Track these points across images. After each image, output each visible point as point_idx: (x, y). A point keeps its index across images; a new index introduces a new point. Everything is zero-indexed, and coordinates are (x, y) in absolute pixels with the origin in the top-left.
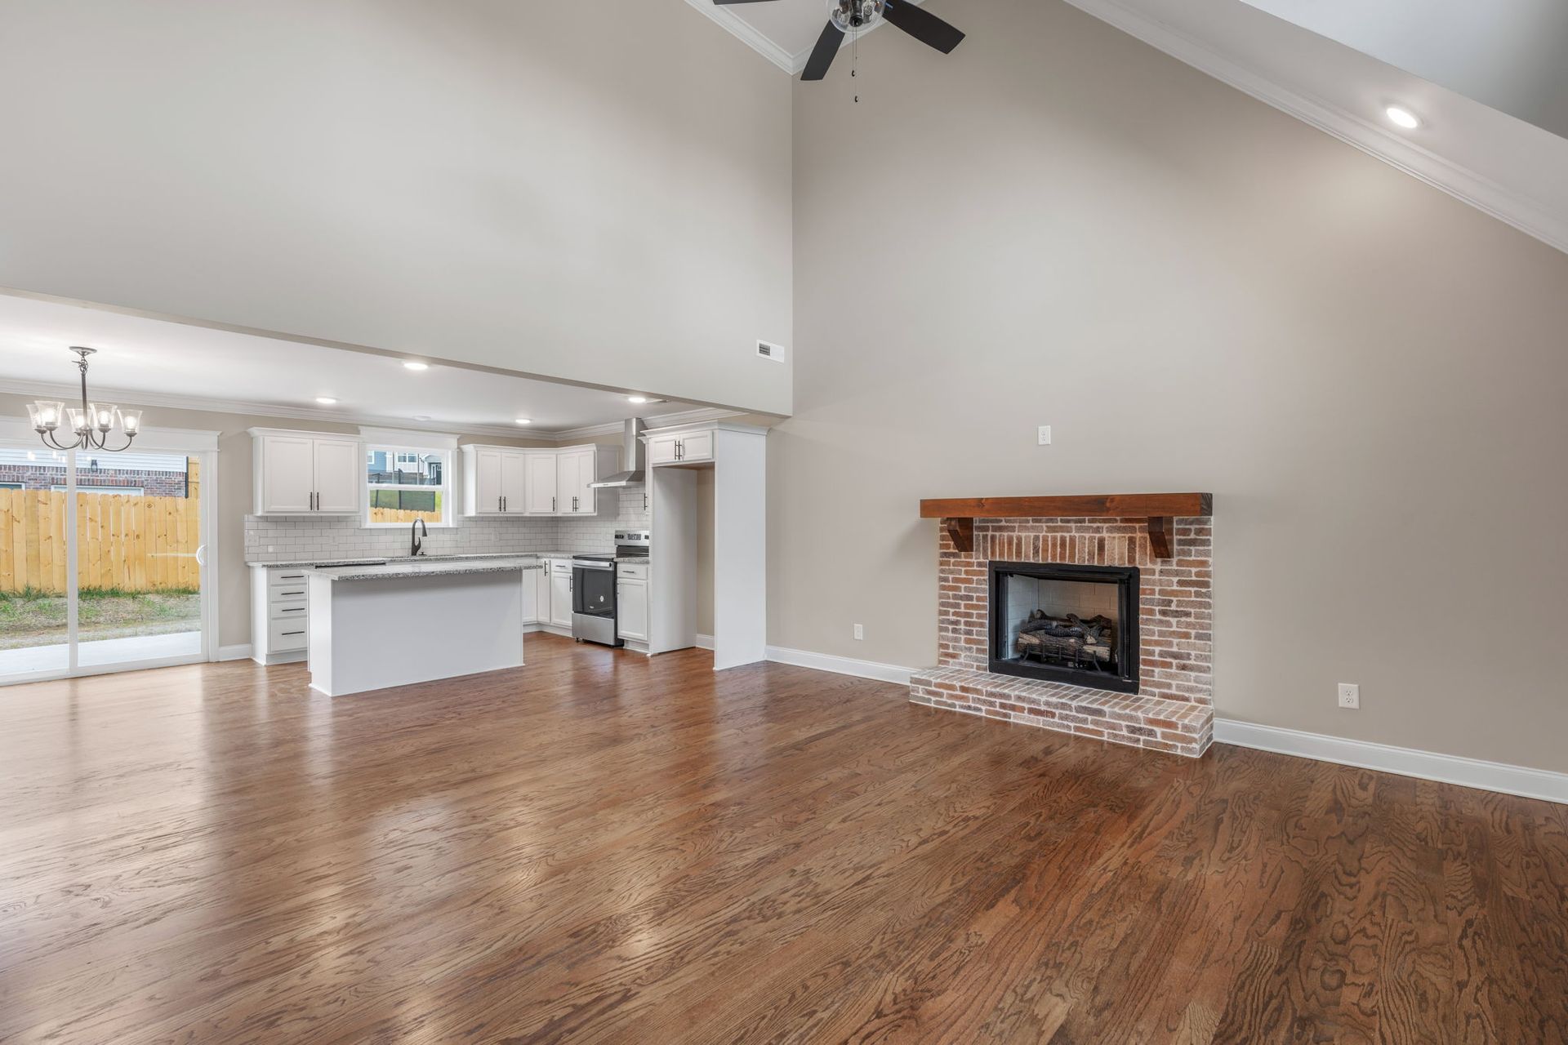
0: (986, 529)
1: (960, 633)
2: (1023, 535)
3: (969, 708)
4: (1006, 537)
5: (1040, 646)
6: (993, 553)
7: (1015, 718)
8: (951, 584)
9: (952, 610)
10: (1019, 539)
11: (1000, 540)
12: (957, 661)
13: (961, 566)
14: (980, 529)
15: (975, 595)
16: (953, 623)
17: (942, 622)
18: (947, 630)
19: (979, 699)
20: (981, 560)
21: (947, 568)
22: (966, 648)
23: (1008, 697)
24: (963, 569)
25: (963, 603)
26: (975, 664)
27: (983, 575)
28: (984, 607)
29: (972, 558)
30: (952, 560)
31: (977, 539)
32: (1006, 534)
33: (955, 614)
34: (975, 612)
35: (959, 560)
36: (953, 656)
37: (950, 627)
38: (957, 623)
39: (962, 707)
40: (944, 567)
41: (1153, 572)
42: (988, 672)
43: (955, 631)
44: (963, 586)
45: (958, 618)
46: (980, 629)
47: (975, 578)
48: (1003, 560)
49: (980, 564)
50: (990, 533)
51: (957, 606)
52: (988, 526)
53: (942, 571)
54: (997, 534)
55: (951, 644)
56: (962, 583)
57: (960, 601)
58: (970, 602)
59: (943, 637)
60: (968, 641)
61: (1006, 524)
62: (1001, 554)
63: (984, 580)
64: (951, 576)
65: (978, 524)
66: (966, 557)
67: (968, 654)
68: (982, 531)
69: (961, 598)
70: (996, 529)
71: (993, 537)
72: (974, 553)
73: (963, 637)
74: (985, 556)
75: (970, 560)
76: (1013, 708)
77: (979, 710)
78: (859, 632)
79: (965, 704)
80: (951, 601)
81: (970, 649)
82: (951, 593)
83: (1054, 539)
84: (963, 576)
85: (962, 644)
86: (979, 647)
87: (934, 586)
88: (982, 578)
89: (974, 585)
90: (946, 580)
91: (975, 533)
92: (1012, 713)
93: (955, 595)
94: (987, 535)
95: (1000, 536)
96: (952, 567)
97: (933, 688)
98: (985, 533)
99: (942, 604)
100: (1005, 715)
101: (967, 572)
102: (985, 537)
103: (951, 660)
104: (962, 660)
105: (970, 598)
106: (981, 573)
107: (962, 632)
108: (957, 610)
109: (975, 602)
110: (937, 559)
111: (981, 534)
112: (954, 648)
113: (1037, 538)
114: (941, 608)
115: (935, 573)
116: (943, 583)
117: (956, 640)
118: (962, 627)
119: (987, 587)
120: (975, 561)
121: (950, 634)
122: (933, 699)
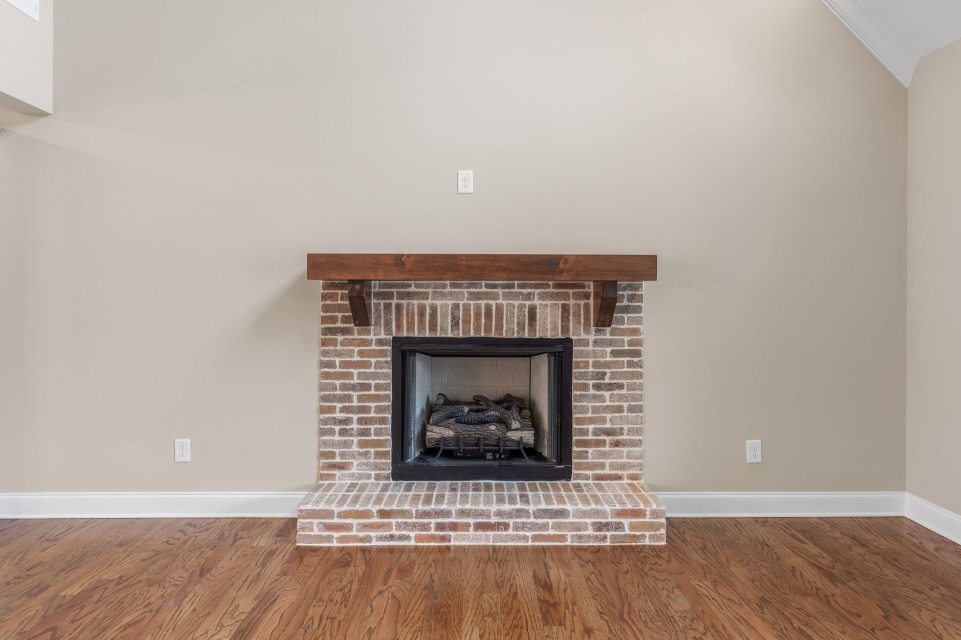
0: (389, 296)
1: (352, 435)
2: (439, 303)
3: (392, 537)
4: (416, 306)
5: (457, 439)
6: (399, 327)
7: (456, 540)
8: (338, 370)
9: (339, 405)
10: (434, 309)
11: (408, 309)
12: (346, 472)
13: (354, 346)
14: (379, 295)
15: (373, 382)
16: (341, 422)
17: (325, 422)
18: (331, 432)
19: (406, 523)
20: (383, 336)
21: (332, 348)
22: (360, 454)
23: (447, 514)
24: (356, 349)
25: (355, 394)
26: (373, 473)
27: (386, 356)
28: (385, 398)
29: (369, 334)
30: (340, 338)
31: (377, 310)
32: (416, 302)
33: (343, 410)
34: (373, 405)
35: (350, 337)
36: (341, 467)
37: (337, 428)
38: (347, 421)
39: (380, 538)
40: (327, 348)
41: (586, 343)
42: (391, 481)
43: (343, 432)
44: (356, 371)
45: (350, 415)
46: (379, 426)
47: (373, 360)
48: (412, 335)
49: (380, 342)
50: (394, 302)
51: (349, 398)
52: (393, 293)
53: (325, 353)
54: (404, 302)
55: (337, 451)
56: (355, 368)
57: (351, 393)
58: (366, 393)
59: (325, 443)
60: (362, 444)
61: (417, 290)
62: (410, 327)
63: (386, 362)
64: (337, 360)
65: (377, 290)
66: (360, 333)
67: (363, 460)
68: (383, 299)
69: (353, 388)
70: (401, 296)
71: (399, 307)
72: (372, 328)
73: (355, 439)
74: (388, 330)
75: (366, 337)
76: (454, 527)
77: (407, 538)
78: (184, 449)
79: (385, 534)
80: (338, 392)
81: (366, 454)
82: (337, 382)
83: (478, 307)
84: (356, 358)
85: (355, 448)
86: (379, 450)
87: (314, 372)
88: (383, 359)
89: (372, 370)
90: (331, 365)
91: (374, 301)
92: (452, 534)
93: (345, 384)
94: (390, 304)
95: (408, 305)
96: (339, 347)
97: (336, 520)
98: (388, 301)
99: (324, 398)
100: (443, 539)
101: (361, 353)
102: (388, 307)
103: (338, 473)
104: (354, 470)
105: (367, 387)
106: (382, 353)
107: (354, 433)
108: (347, 404)
109: (373, 392)
110: (318, 336)
111: (382, 302)
112: (342, 455)
113: (456, 307)
114: (323, 404)
115: (314, 355)
116: (326, 370)
117: (346, 444)
118: (355, 426)
119: (390, 371)
120: (374, 338)
121: (337, 438)
122: (336, 535)
